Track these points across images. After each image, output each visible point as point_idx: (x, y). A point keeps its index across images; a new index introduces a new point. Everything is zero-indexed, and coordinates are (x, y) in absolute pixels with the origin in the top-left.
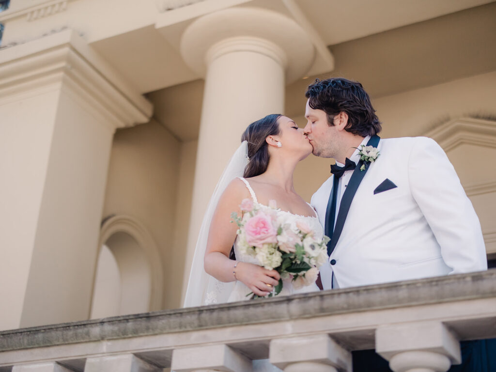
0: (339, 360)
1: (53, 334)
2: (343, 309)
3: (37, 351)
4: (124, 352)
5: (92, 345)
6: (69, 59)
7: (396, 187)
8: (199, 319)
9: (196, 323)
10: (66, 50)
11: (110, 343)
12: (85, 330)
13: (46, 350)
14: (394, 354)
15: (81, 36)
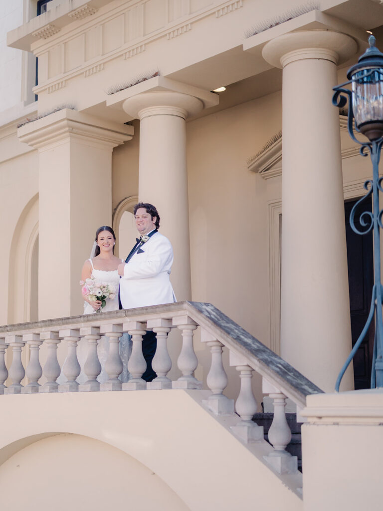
6: (69, 126)
7: (143, 252)
15: (73, 109)
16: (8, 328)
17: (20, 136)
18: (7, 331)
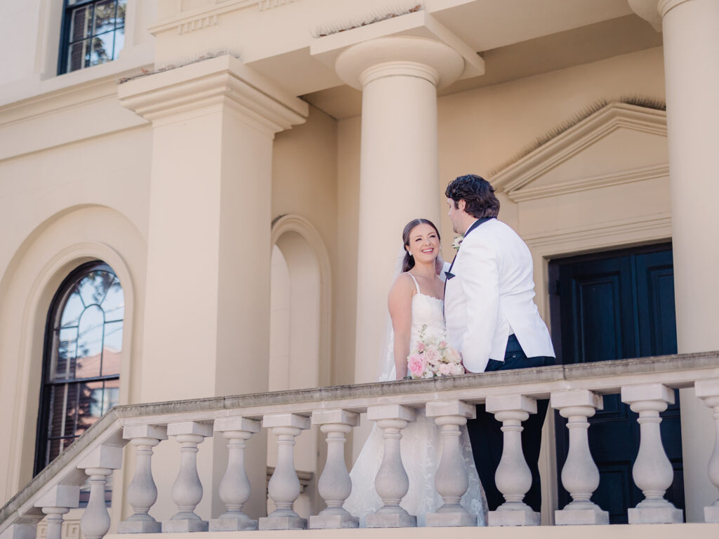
0: (466, 413)
1: (289, 396)
2: (466, 386)
3: (278, 406)
4: (337, 408)
5: (315, 403)
6: (228, 84)
8: (382, 390)
9: (380, 392)
10: (226, 76)
11: (326, 403)
12: (310, 394)
13: (284, 406)
14: (497, 412)
15: (237, 58)
16: (228, 402)
17: (121, 97)
18: (225, 407)
